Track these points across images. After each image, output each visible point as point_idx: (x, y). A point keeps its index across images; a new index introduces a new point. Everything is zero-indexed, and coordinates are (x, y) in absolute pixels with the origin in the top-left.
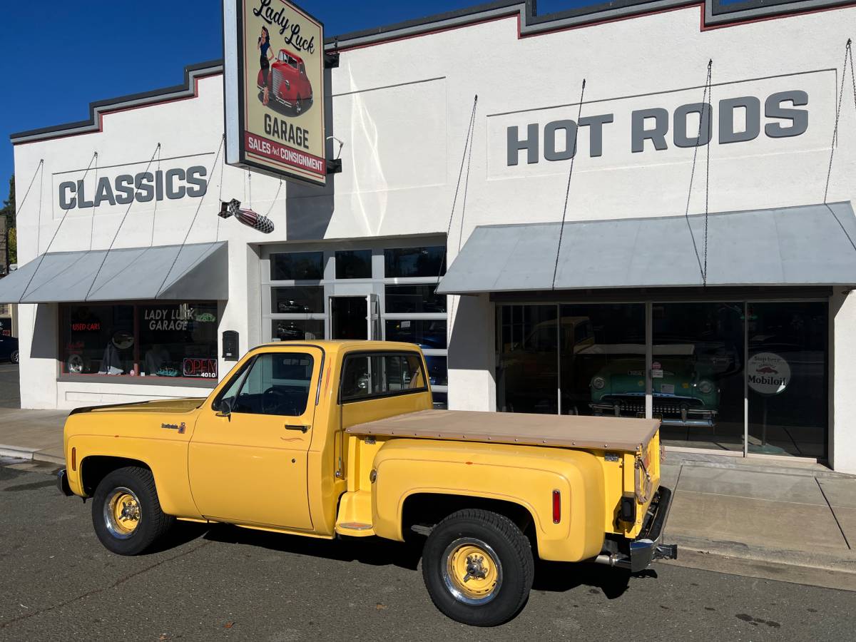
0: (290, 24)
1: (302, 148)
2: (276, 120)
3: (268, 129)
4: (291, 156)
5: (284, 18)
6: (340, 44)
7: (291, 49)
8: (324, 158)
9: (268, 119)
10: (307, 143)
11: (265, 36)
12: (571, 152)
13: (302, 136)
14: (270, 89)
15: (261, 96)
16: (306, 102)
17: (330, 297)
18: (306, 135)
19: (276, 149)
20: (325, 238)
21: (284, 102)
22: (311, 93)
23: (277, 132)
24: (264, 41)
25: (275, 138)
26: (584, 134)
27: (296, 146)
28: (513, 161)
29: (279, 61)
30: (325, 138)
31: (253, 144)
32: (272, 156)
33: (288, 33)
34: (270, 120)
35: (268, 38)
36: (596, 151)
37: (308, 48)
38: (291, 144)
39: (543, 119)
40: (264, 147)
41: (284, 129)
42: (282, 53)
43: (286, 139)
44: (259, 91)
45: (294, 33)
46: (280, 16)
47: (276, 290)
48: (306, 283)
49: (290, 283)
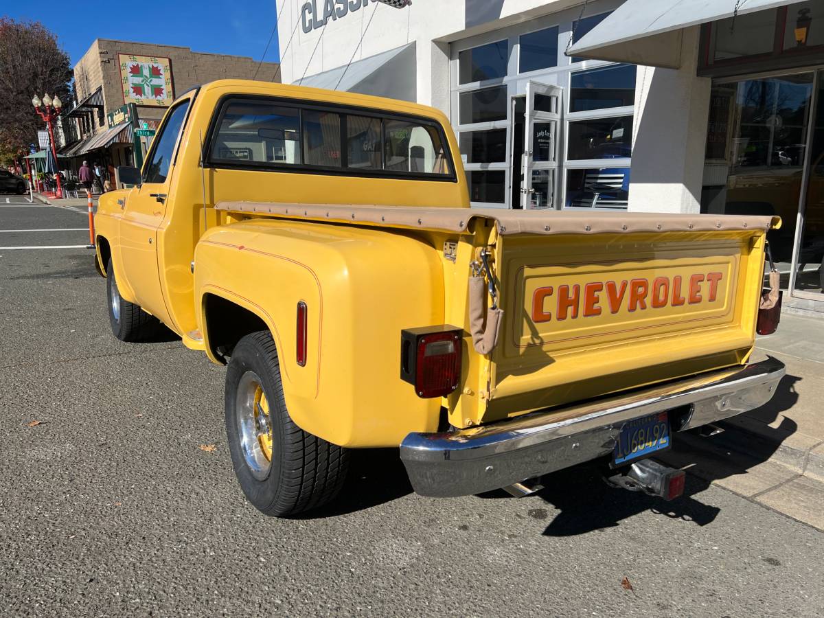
17: (513, 99)
20: (503, 15)
47: (463, 96)
48: (490, 83)
49: (476, 85)
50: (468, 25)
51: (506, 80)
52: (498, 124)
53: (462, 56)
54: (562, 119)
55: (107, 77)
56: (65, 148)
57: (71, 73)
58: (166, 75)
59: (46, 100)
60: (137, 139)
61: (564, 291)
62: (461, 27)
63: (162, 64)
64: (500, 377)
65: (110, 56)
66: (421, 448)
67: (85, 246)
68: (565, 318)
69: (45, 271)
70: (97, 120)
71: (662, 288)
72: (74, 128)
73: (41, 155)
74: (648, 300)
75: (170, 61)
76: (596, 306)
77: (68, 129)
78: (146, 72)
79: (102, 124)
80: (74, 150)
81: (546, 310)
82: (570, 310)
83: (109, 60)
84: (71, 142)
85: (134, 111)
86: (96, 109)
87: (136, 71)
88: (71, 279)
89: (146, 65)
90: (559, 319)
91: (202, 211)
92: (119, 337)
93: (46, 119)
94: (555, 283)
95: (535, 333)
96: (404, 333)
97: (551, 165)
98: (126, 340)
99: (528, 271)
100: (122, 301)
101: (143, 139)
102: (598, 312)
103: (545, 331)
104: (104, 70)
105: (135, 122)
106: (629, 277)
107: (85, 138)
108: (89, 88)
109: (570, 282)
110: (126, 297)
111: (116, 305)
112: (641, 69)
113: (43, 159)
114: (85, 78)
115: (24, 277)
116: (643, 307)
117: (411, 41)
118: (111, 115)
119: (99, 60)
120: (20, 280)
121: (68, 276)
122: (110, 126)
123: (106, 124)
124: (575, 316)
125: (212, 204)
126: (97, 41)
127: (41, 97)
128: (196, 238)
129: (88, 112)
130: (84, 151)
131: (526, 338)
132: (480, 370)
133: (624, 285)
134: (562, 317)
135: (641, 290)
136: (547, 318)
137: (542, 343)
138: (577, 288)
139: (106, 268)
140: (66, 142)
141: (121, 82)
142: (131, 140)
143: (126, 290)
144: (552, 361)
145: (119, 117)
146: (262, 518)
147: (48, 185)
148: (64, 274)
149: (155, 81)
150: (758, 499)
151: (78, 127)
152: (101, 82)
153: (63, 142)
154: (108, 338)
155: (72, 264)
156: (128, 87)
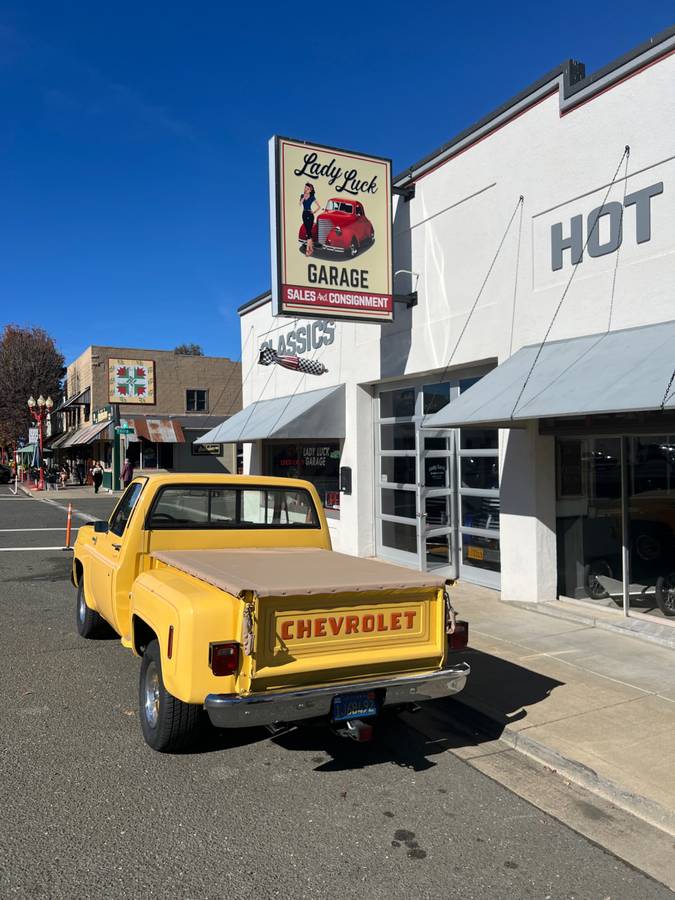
0: (343, 172)
1: (359, 289)
2: (323, 268)
3: (313, 278)
4: (343, 299)
5: (334, 168)
6: (414, 174)
7: (344, 195)
8: (391, 293)
9: (312, 269)
10: (365, 283)
11: (309, 191)
12: (616, 243)
13: (359, 277)
14: (315, 240)
15: (303, 249)
16: (365, 242)
18: (365, 276)
19: (323, 295)
20: (406, 373)
21: (334, 249)
22: (372, 231)
23: (325, 279)
24: (307, 197)
25: (323, 285)
26: (630, 215)
27: (351, 289)
28: (557, 265)
29: (327, 210)
30: (393, 274)
31: (292, 295)
32: (318, 303)
33: (340, 182)
34: (315, 269)
35: (312, 193)
36: (644, 236)
37: (368, 190)
38: (344, 287)
39: (585, 208)
40: (307, 296)
41: (334, 274)
42: (331, 202)
43: (336, 284)
44: (301, 245)
45: (348, 179)
46: (329, 168)
47: (384, 428)
48: (403, 420)
49: (392, 420)
50: (382, 376)
51: (414, 419)
52: (409, 453)
53: (382, 396)
54: (455, 455)
55: (96, 379)
56: (51, 438)
57: (64, 371)
58: (149, 376)
59: (41, 401)
60: (117, 437)
61: (301, 624)
62: (379, 378)
63: (147, 366)
64: (259, 667)
65: (100, 360)
66: (218, 701)
67: (61, 548)
68: (302, 637)
69: (28, 574)
70: (83, 416)
71: (369, 621)
72: (61, 420)
73: (29, 449)
74: (360, 627)
75: (154, 363)
76: (323, 631)
77: (56, 421)
78: (132, 374)
79: (87, 419)
80: (59, 442)
81: (290, 633)
82: (306, 633)
83: (100, 364)
84: (57, 433)
85: (117, 410)
86: (84, 406)
87: (123, 372)
88: (49, 582)
89: (132, 368)
90: (298, 638)
91: (141, 557)
92: (82, 635)
93: (38, 417)
94: (295, 619)
95: (283, 645)
96: (210, 644)
97: (448, 491)
98: (86, 637)
99: (277, 614)
100: (87, 608)
101: (122, 437)
102: (325, 634)
103: (289, 644)
104: (94, 372)
105: (116, 421)
106: (344, 615)
107: (70, 430)
108: (79, 386)
109: (305, 618)
110: (90, 606)
111: (82, 610)
112: (500, 431)
113: (31, 454)
114: (77, 377)
115: (14, 580)
116: (357, 631)
117: (342, 382)
118: (96, 413)
119: (91, 364)
120: (11, 583)
121: (47, 579)
122: (94, 423)
123: (91, 420)
124: (309, 636)
125: (148, 552)
126: (90, 348)
127: (36, 399)
128: (136, 575)
129: (77, 409)
130: (68, 444)
131: (278, 647)
132: (249, 663)
133: (341, 620)
134: (300, 636)
135: (353, 622)
136: (291, 637)
137: (288, 650)
138: (310, 622)
139: (78, 582)
140: (52, 432)
141: (108, 382)
142: (111, 437)
143: (90, 601)
144: (295, 660)
145: (103, 415)
146: (152, 752)
147: (32, 476)
148: (44, 577)
149: (139, 381)
150: (471, 762)
151: (65, 420)
152: (90, 383)
153: (49, 433)
154: (74, 635)
155: (50, 567)
156: (114, 387)
